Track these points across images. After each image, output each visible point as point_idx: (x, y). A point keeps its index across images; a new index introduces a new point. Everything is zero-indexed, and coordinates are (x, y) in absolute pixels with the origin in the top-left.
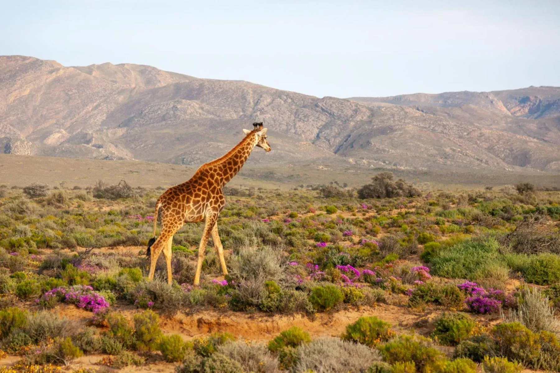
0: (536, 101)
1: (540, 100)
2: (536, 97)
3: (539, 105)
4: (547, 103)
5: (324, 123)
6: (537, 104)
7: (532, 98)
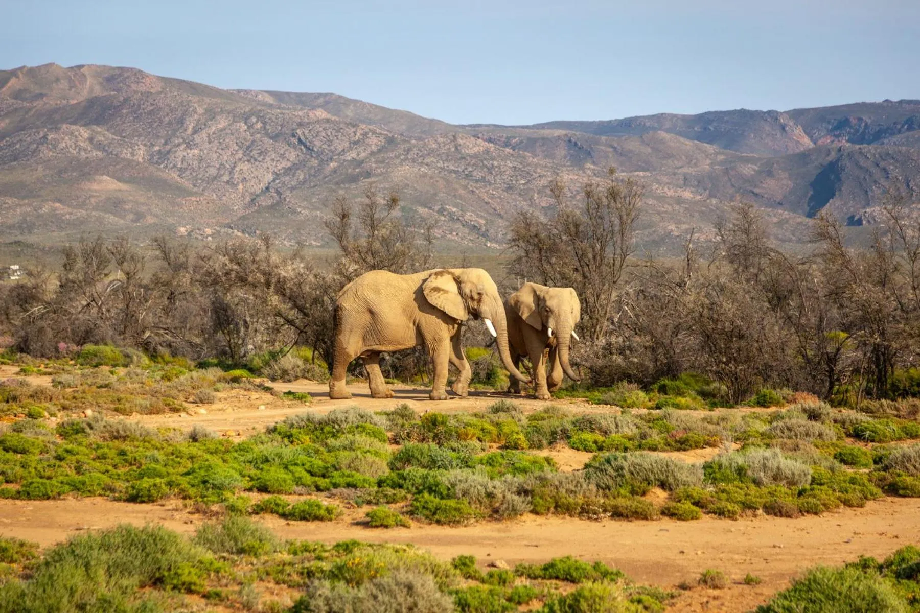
0: (860, 126)
1: (866, 124)
2: (860, 119)
3: (864, 133)
4: (878, 129)
5: (289, 164)
6: (861, 130)
7: (853, 121)
